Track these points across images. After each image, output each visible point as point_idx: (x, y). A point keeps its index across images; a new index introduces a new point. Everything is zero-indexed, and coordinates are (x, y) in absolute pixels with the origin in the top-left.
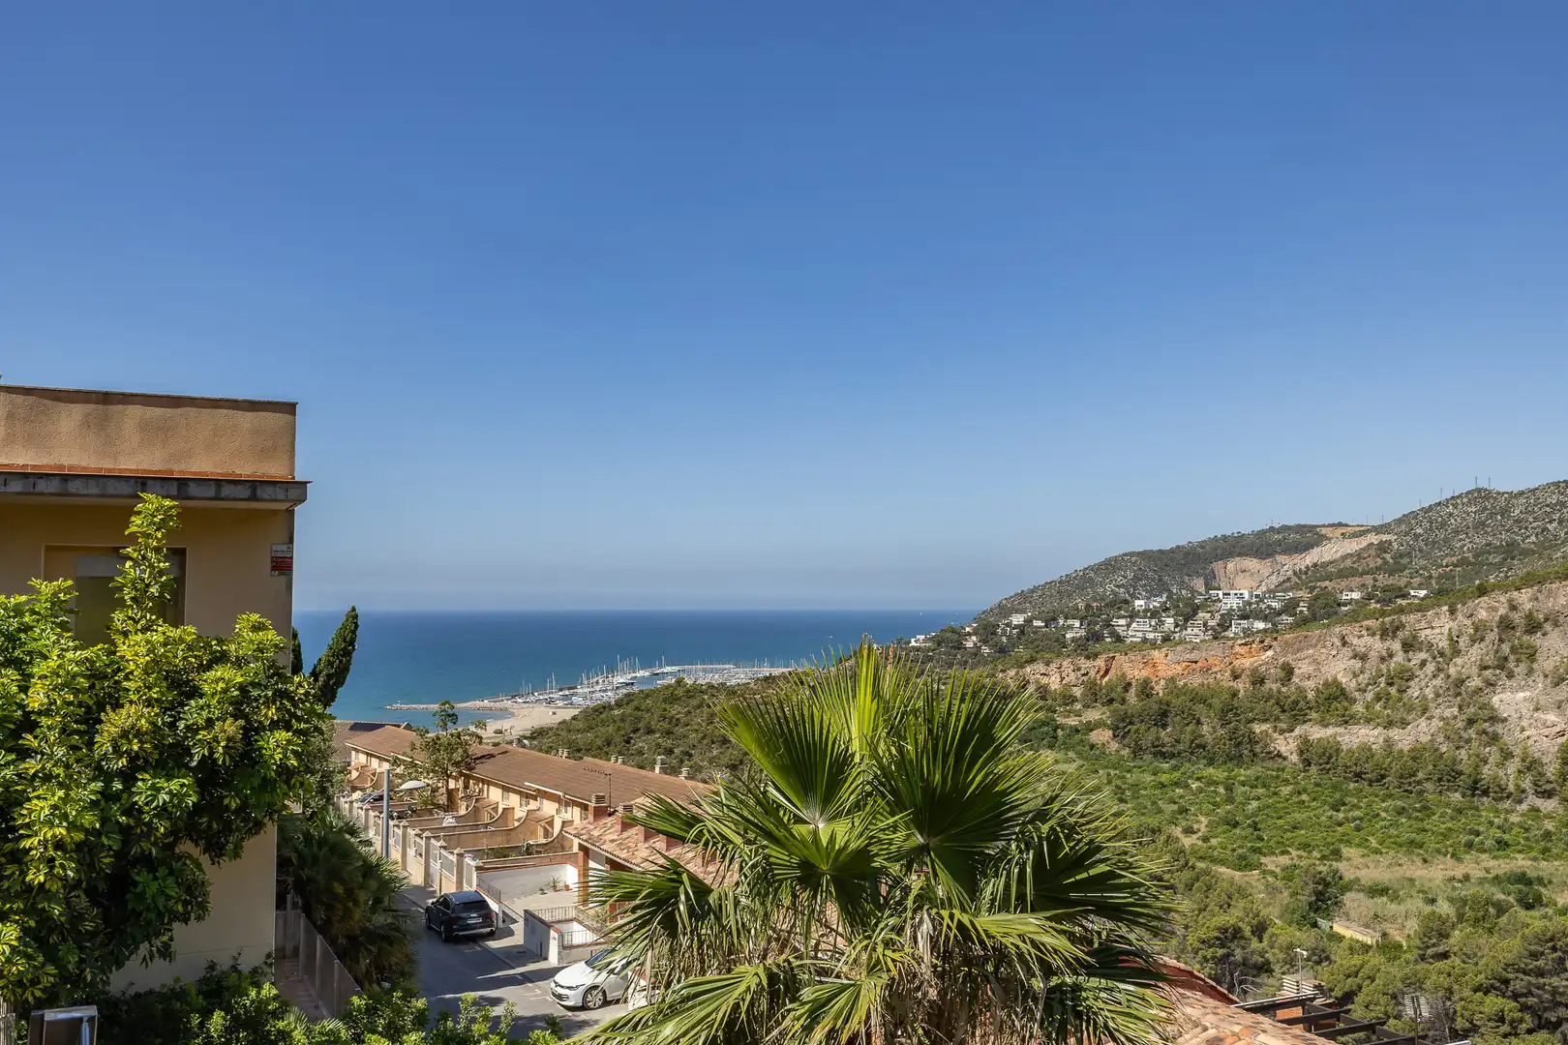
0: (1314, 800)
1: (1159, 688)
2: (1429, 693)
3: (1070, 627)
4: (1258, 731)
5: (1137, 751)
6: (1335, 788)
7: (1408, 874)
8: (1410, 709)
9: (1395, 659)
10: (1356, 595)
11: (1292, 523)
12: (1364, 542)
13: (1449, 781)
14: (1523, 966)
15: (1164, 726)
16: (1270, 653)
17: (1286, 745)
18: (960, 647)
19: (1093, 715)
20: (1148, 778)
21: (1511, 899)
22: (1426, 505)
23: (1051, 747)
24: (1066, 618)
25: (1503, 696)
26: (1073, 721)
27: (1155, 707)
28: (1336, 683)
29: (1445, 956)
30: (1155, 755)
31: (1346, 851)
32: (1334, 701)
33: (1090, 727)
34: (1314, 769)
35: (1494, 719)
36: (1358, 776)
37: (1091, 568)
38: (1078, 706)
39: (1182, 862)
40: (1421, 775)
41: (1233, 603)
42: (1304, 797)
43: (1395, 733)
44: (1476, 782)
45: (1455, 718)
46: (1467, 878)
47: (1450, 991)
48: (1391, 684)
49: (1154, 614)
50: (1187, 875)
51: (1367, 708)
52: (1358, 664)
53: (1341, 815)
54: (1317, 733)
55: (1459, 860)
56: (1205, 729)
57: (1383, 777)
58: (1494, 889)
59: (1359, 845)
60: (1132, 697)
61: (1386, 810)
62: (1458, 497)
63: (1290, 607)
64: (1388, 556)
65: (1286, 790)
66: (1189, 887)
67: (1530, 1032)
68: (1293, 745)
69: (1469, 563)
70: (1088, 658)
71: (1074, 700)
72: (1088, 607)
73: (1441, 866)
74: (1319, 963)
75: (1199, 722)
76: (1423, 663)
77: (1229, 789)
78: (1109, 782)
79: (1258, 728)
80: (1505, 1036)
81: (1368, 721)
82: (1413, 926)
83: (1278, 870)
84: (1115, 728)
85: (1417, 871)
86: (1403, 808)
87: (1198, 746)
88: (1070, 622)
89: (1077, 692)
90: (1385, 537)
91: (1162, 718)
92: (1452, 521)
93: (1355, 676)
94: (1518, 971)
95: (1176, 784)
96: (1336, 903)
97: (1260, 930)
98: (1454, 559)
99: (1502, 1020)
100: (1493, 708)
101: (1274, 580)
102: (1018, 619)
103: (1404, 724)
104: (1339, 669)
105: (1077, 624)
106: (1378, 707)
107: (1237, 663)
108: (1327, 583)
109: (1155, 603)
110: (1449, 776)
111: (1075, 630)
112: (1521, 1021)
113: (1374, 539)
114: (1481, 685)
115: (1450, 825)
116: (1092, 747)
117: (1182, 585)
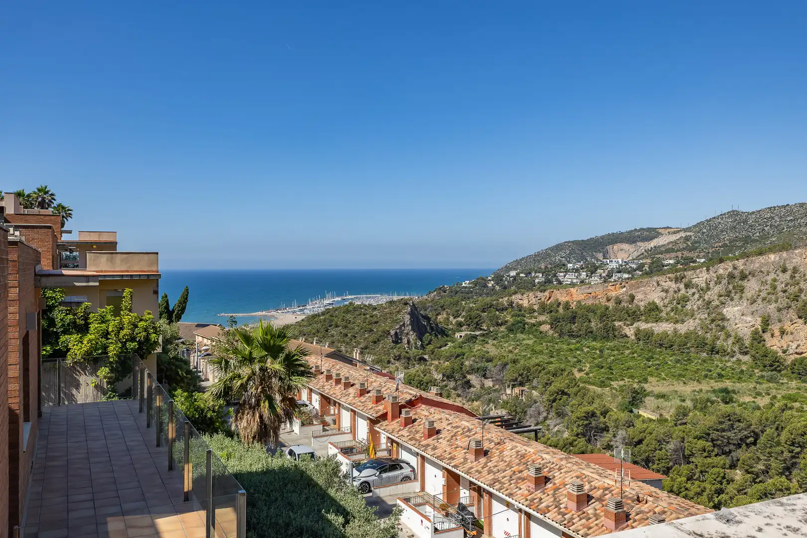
0: (639, 356)
1: (573, 306)
2: (695, 307)
3: (537, 277)
4: (617, 325)
5: (561, 335)
6: (650, 351)
7: (676, 389)
8: (686, 315)
9: (681, 292)
10: (671, 262)
11: (645, 227)
12: (678, 236)
13: (701, 347)
14: (716, 428)
15: (574, 323)
16: (624, 289)
17: (630, 331)
18: (485, 286)
19: (542, 318)
20: (565, 347)
21: (719, 400)
22: (708, 218)
23: (522, 333)
24: (536, 273)
25: (728, 309)
26: (533, 321)
27: (570, 314)
28: (654, 303)
29: (685, 424)
30: (569, 336)
31: (650, 379)
32: (653, 311)
33: (541, 324)
34: (641, 342)
35: (723, 319)
36: (661, 345)
37: (549, 249)
38: (536, 314)
39: (574, 383)
40: (689, 345)
41: (614, 265)
42: (635, 355)
43: (679, 326)
44: (713, 348)
45: (706, 319)
46: (701, 390)
47: (683, 438)
48: (679, 304)
49: (577, 270)
50: (575, 389)
51: (667, 314)
52: (664, 294)
53: (650, 363)
54: (643, 326)
55: (700, 383)
56: (593, 324)
57: (672, 346)
58: (713, 395)
59: (657, 376)
60: (561, 310)
61: (671, 361)
62: (723, 214)
63: (640, 267)
64: (689, 243)
65: (627, 352)
66: (576, 395)
67: (716, 456)
68: (632, 332)
69: (727, 246)
70: (541, 292)
71: (534, 311)
72: (546, 267)
73: (692, 385)
74: (628, 427)
75: (590, 321)
76: (694, 294)
77: (601, 351)
78: (547, 349)
79: (617, 324)
80: (706, 457)
81: (667, 320)
82: (673, 411)
83: (618, 387)
84: (552, 324)
85: (680, 387)
86: (679, 360)
87: (589, 332)
88: (537, 274)
89: (536, 307)
90: (688, 234)
91: (573, 319)
92: (720, 226)
93: (663, 300)
94: (714, 430)
95: (577, 349)
96: (641, 402)
97: (604, 413)
98: (720, 244)
99: (704, 450)
100: (723, 315)
101: (636, 254)
102: (513, 273)
103: (683, 322)
104: (656, 297)
105: (541, 275)
106: (672, 314)
107: (609, 294)
108: (660, 256)
109: (577, 266)
110: (701, 345)
111: (540, 278)
112: (713, 451)
113: (683, 234)
114: (718, 304)
115: (699, 367)
116: (541, 332)
117: (592, 256)
